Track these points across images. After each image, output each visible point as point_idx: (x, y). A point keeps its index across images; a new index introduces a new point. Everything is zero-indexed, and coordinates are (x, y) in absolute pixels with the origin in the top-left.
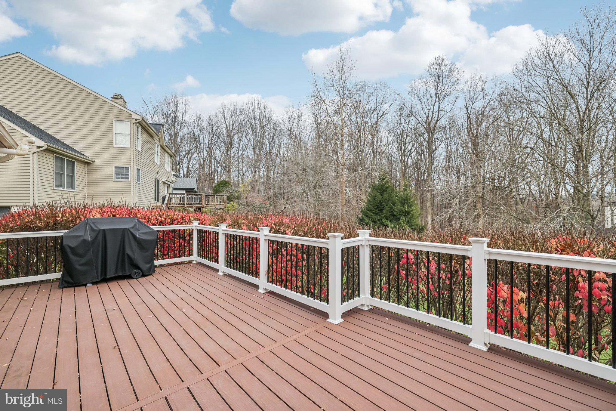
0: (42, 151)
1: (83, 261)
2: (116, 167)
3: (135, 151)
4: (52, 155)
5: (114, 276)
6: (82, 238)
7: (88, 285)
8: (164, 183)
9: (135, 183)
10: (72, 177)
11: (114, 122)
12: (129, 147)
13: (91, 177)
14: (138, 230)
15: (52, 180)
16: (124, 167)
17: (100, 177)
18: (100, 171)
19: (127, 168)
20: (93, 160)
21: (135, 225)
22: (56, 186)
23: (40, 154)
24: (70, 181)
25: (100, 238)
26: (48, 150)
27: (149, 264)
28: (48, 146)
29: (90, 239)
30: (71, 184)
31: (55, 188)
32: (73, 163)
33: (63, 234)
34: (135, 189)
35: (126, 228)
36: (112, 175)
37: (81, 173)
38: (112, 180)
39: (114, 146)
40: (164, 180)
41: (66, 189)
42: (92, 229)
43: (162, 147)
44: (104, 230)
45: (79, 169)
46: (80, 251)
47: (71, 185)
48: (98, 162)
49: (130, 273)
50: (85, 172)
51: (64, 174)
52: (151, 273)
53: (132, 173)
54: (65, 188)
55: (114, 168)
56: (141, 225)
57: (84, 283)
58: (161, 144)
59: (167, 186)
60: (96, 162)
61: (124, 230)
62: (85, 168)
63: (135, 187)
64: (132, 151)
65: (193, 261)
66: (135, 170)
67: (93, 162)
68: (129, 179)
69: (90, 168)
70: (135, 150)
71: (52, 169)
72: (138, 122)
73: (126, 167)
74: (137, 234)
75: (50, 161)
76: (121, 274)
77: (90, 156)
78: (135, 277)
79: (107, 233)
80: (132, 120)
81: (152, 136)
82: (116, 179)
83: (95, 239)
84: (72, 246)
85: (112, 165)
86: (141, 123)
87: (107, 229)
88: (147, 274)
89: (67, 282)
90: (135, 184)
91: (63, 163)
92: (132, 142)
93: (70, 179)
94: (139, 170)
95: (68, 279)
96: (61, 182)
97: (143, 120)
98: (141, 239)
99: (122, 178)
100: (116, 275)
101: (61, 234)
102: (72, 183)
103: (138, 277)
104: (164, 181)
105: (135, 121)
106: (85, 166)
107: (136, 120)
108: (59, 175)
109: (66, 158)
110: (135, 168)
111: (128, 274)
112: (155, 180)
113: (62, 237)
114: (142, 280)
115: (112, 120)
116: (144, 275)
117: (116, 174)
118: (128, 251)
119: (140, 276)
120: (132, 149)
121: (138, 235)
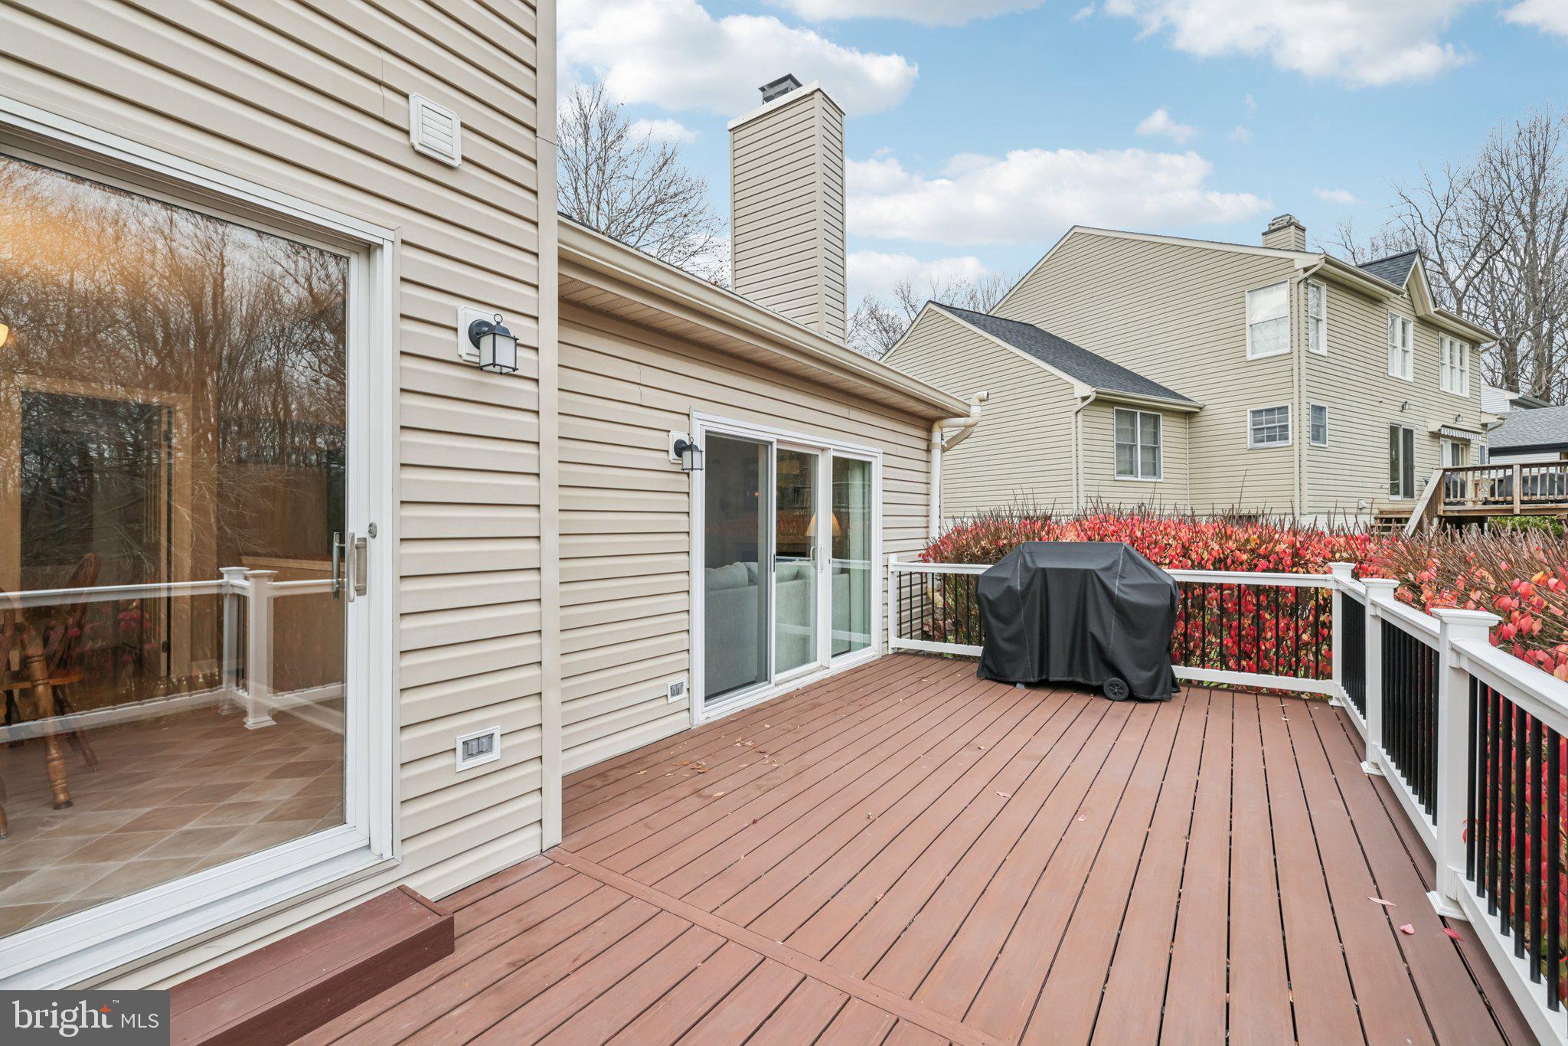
0: (1089, 404)
1: (1010, 631)
2: (1254, 412)
3: (1303, 360)
4: (1111, 410)
5: (1065, 679)
6: (1006, 584)
7: (1018, 685)
8: (1436, 436)
9: (1305, 446)
10: (1154, 450)
11: (1248, 296)
12: (1288, 350)
13: (1197, 445)
14: (1122, 577)
15: (1111, 461)
16: (1273, 409)
17: (1217, 443)
18: (1216, 427)
19: (1283, 410)
20: (1200, 404)
21: (1115, 563)
22: (1120, 473)
23: (1087, 413)
24: (1151, 460)
25: (1037, 586)
26: (1100, 402)
27: (1150, 671)
28: (1097, 393)
29: (1019, 588)
30: (1151, 465)
31: (1116, 478)
32: (1156, 418)
33: (984, 571)
34: (1304, 463)
35: (1090, 570)
36: (1243, 435)
37: (1174, 440)
38: (1244, 446)
39: (1249, 357)
40: (1435, 427)
41: (1139, 479)
42: (1025, 566)
43: (1424, 322)
44: (1043, 570)
45: (1169, 429)
46: (1004, 611)
47: (1154, 470)
48: (1211, 408)
49: (1099, 683)
50: (1183, 435)
51: (1136, 445)
52: (1156, 696)
53: (1299, 423)
54: (1137, 477)
55: (1249, 416)
56: (1131, 566)
57: (1012, 680)
58: (1421, 313)
59: (1455, 447)
60: (1206, 408)
61: (1086, 572)
62: (1183, 425)
63: (1304, 458)
64: (1296, 361)
65: (1331, 697)
66: (1306, 411)
67: (1201, 408)
68: (1287, 439)
69: (1197, 425)
70: (1303, 354)
71: (1111, 438)
72: (1315, 275)
73: (1279, 408)
74: (1116, 586)
75: (1107, 421)
76: (1080, 680)
77: (1196, 397)
78: (1112, 696)
79: (1049, 575)
80: (1295, 274)
81: (1374, 300)
82: (1255, 442)
83: (1028, 587)
84: (991, 598)
85: (1243, 408)
86: (1322, 272)
87: (1051, 569)
88: (1142, 696)
89: (990, 670)
90: (1305, 452)
91: (1133, 423)
92: (1295, 338)
93: (1151, 455)
94: (1322, 409)
95: (989, 663)
96: (1131, 463)
97: (1327, 262)
98: (1125, 600)
99: (1271, 438)
100: (1070, 679)
101: (980, 572)
102: (1155, 464)
103: (1119, 697)
104: (1435, 429)
105: (1302, 275)
106: (1183, 421)
107: (1306, 270)
108: (1125, 448)
109: (1139, 412)
110: (1304, 406)
111: (1094, 683)
112: (1394, 430)
113: (977, 577)
114: (1124, 708)
115: (1240, 295)
116: (1132, 697)
117: (1255, 430)
118: (1094, 627)
119: (1122, 697)
120: (1295, 355)
121: (1119, 590)
